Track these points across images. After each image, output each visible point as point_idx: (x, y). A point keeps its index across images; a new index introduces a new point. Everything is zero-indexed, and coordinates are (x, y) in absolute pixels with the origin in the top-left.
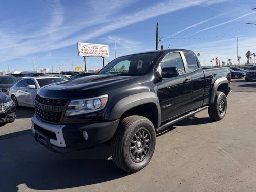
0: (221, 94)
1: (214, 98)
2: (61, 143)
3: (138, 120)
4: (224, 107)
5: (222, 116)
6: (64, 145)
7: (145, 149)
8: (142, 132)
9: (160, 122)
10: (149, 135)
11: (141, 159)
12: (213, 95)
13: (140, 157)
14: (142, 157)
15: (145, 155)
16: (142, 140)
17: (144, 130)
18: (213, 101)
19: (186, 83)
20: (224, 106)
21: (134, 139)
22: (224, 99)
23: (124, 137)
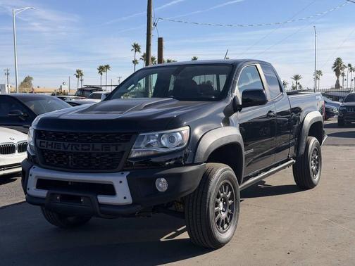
0: (313, 140)
1: (304, 147)
2: (125, 198)
3: (221, 170)
4: (318, 165)
5: (316, 179)
6: (129, 200)
7: (228, 214)
8: (225, 188)
9: (243, 176)
10: (232, 194)
11: (223, 229)
12: (303, 141)
13: (222, 226)
14: (225, 226)
15: (228, 224)
16: (225, 200)
17: (227, 183)
18: (302, 151)
19: (270, 116)
20: (318, 162)
21: (218, 196)
22: (317, 151)
23: (209, 191)
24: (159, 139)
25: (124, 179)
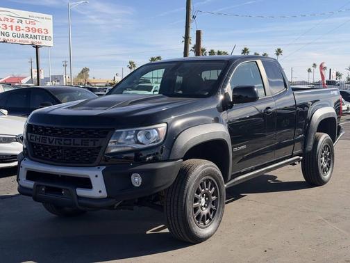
0: (324, 137)
1: (311, 143)
2: (100, 192)
3: (202, 167)
4: (329, 162)
5: (326, 177)
6: (104, 194)
7: (211, 210)
8: (207, 184)
9: (230, 174)
10: (216, 189)
11: (205, 224)
12: (310, 138)
13: (203, 221)
14: (207, 222)
15: (210, 220)
16: (207, 195)
17: (210, 180)
18: (310, 147)
19: (268, 113)
20: (330, 158)
21: (198, 192)
22: (329, 147)
23: (187, 187)
24: (136, 135)
25: (100, 173)
